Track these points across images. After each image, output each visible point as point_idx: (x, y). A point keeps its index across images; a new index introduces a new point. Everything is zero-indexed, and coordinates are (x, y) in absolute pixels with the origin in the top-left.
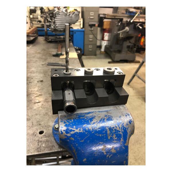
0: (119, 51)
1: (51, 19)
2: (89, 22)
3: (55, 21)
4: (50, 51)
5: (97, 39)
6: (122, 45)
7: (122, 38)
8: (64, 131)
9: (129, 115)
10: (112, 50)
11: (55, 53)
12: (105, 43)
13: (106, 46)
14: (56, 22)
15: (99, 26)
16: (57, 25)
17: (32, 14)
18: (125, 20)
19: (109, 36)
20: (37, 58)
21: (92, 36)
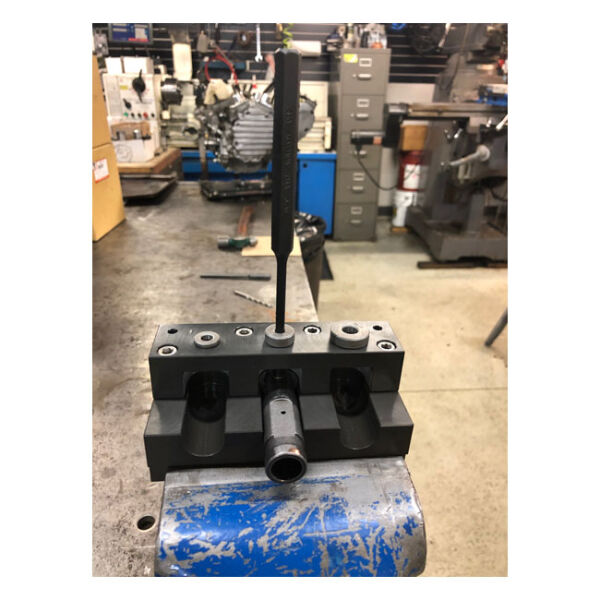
0: (458, 228)
1: (222, 128)
2: (353, 131)
3: (233, 132)
4: (211, 232)
5: (378, 185)
6: (466, 205)
7: (467, 181)
8: (171, 548)
9: (408, 499)
10: (430, 222)
11: (225, 239)
12: (407, 198)
13: (410, 209)
14: (236, 135)
15: (385, 143)
16: (239, 147)
17: (170, 107)
18: (475, 121)
19: (421, 175)
20: (168, 255)
21: (362, 174)
